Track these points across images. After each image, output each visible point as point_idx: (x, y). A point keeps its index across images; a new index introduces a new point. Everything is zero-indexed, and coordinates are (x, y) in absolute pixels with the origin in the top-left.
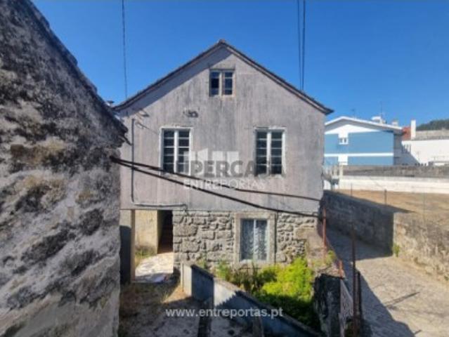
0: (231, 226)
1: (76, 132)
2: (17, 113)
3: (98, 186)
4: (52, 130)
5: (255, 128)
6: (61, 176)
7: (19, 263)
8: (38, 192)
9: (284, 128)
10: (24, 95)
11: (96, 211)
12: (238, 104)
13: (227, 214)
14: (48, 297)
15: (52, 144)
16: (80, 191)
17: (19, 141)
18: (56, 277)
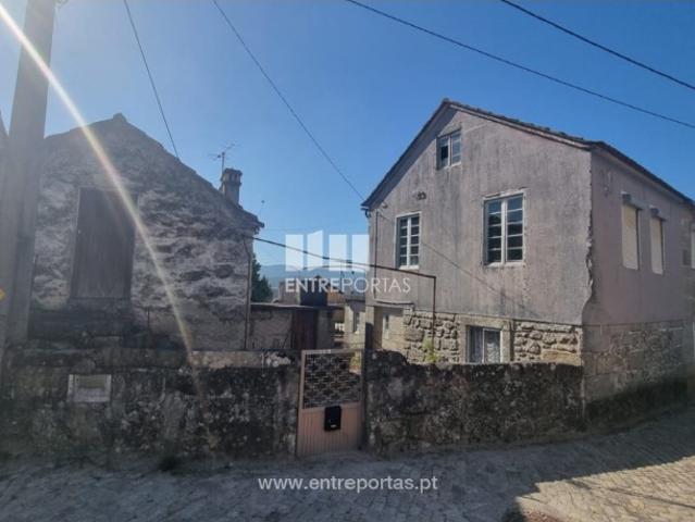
0: (456, 333)
1: (214, 220)
2: (180, 213)
3: (230, 250)
4: (198, 220)
5: (484, 199)
6: (202, 242)
7: (178, 278)
8: (189, 247)
9: (522, 191)
10: (184, 206)
11: (229, 266)
12: (464, 171)
13: (451, 317)
14: (191, 300)
15: (197, 226)
16: (216, 251)
17: (181, 225)
18: (197, 292)
